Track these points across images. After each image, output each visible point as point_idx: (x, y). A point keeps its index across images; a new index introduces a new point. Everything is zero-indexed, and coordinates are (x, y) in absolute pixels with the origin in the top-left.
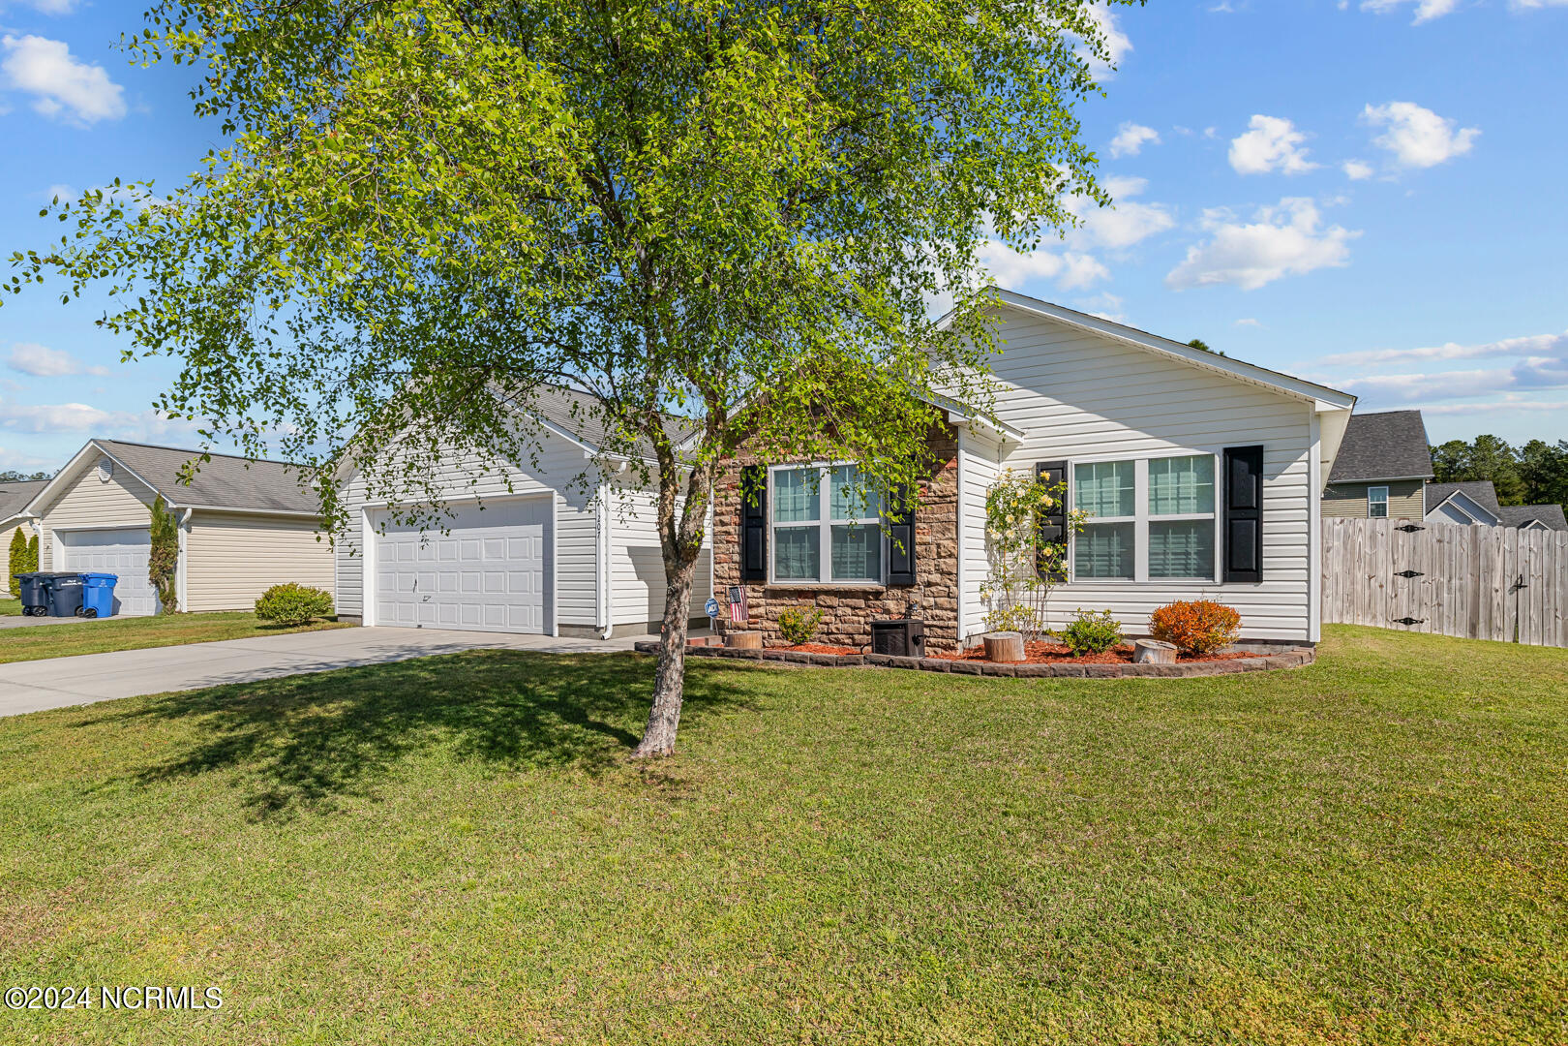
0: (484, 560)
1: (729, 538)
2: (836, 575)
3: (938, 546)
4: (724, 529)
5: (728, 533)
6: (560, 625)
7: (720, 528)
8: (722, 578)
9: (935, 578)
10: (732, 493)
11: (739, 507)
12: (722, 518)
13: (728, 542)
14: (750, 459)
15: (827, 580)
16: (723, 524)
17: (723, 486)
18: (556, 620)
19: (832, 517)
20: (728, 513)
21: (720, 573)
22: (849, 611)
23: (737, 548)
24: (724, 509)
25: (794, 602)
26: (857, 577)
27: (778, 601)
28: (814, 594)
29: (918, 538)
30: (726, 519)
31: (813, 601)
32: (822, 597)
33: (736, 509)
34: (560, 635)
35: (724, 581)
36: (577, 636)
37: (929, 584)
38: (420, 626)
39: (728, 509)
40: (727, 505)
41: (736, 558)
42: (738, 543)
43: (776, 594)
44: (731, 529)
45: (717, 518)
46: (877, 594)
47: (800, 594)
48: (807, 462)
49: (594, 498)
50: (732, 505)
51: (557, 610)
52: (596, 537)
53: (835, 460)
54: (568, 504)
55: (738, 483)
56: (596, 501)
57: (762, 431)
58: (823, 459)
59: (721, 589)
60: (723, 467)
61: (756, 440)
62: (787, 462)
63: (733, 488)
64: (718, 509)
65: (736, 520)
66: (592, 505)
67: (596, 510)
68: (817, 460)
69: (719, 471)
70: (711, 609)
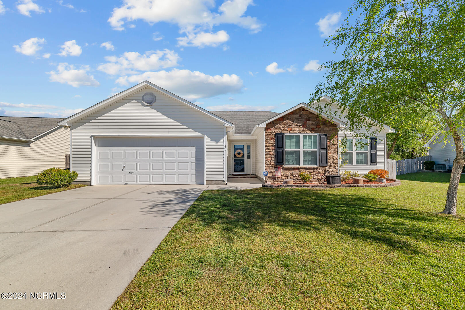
0: (165, 158)
1: (271, 153)
2: (304, 164)
3: (333, 157)
4: (269, 150)
5: (270, 152)
6: (207, 181)
7: (267, 150)
8: (268, 165)
9: (332, 164)
10: (271, 140)
11: (274, 144)
12: (268, 147)
13: (271, 154)
14: (278, 131)
15: (302, 165)
16: (268, 149)
17: (269, 138)
18: (206, 179)
19: (303, 149)
21: (268, 163)
22: (309, 173)
23: (273, 156)
24: (269, 145)
25: (292, 171)
26: (309, 164)
27: (287, 171)
28: (298, 169)
29: (328, 155)
30: (270, 148)
31: (298, 171)
32: (301, 170)
33: (273, 145)
34: (207, 184)
35: (269, 166)
36: (218, 184)
37: (331, 166)
38: (126, 184)
39: (270, 145)
40: (270, 144)
41: (273, 159)
42: (274, 155)
43: (286, 169)
44: (271, 150)
45: (267, 147)
46: (317, 169)
47: (294, 169)
48: (296, 133)
49: (223, 139)
50: (271, 144)
51: (206, 176)
52: (224, 152)
53: (304, 133)
54: (211, 140)
55: (274, 138)
56: (224, 140)
57: (282, 124)
58: (301, 133)
59: (268, 168)
60: (268, 133)
61: (280, 126)
62: (290, 133)
63: (272, 139)
64: (267, 145)
65: (273, 148)
66: (222, 141)
67: (224, 143)
68: (299, 133)
69: (267, 134)
70: (265, 174)
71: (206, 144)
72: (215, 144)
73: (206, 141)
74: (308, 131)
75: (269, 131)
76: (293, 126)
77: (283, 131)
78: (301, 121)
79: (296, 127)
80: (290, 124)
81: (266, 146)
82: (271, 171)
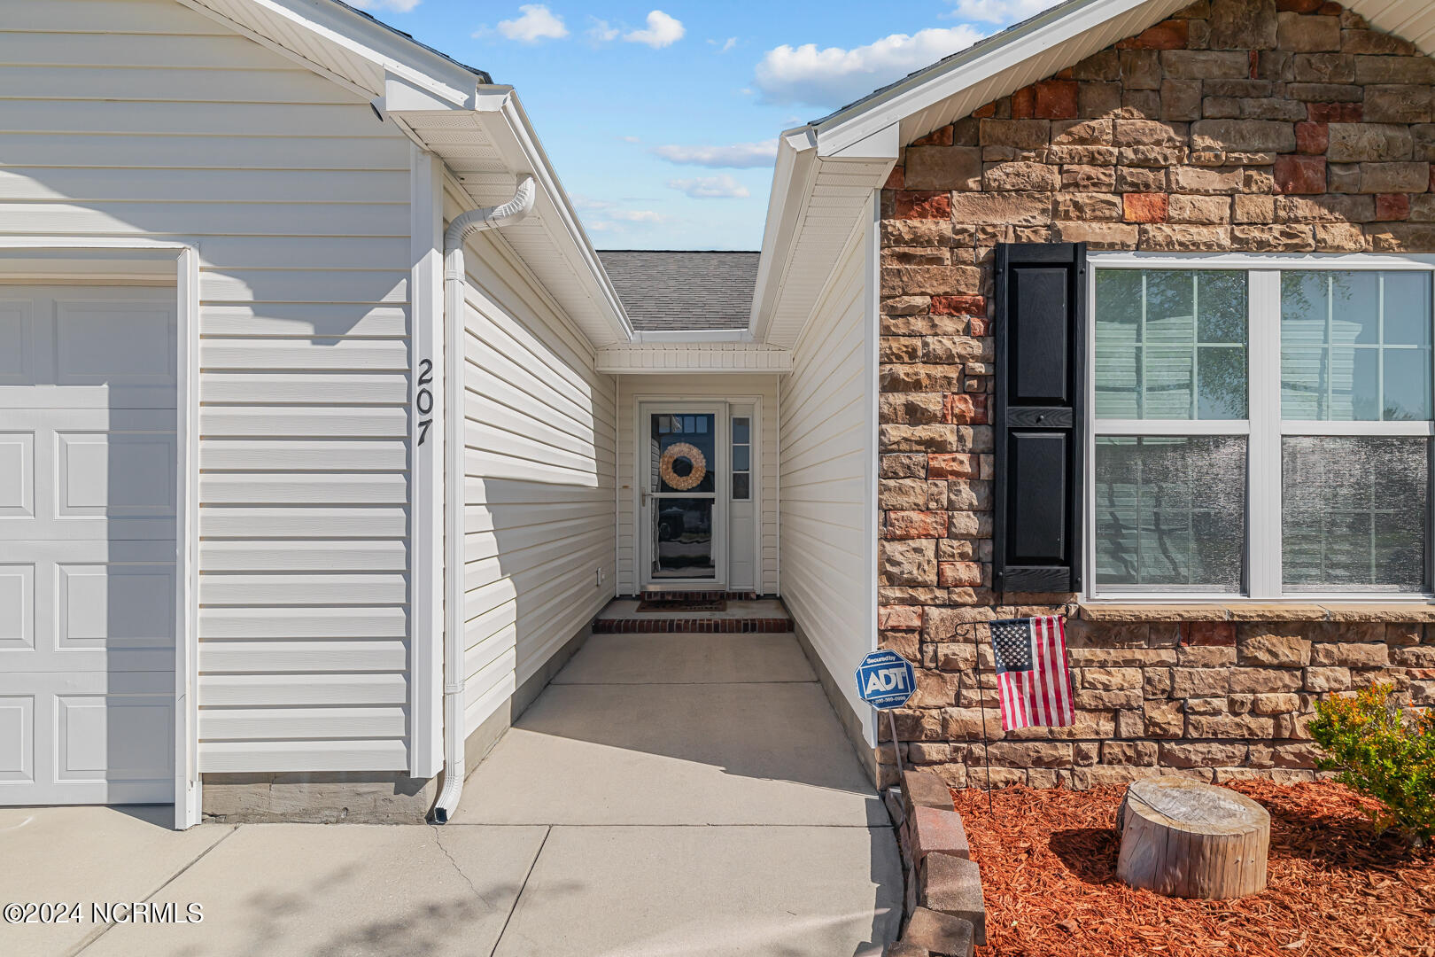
1: (940, 462)
2: (1293, 575)
4: (922, 432)
5: (937, 446)
6: (207, 779)
7: (896, 432)
8: (913, 584)
10: (947, 324)
11: (980, 368)
12: (917, 398)
13: (939, 473)
14: (1021, 223)
15: (1268, 589)
16: (915, 415)
17: (919, 301)
18: (193, 757)
19: (1293, 415)
20: (934, 384)
21: (909, 568)
22: (1345, 675)
23: (967, 495)
24: (922, 370)
25: (1168, 655)
26: (1330, 579)
27: (1114, 654)
28: (1236, 630)
30: (931, 401)
31: (1231, 651)
32: (1268, 640)
33: (964, 375)
34: (212, 816)
35: (922, 595)
39: (938, 371)
40: (931, 359)
41: (968, 523)
42: (973, 480)
43: (1108, 632)
44: (947, 432)
45: (899, 399)
47: (1190, 631)
48: (1211, 248)
49: (398, 294)
50: (949, 359)
52: (407, 441)
53: (1297, 249)
54: (262, 308)
55: (972, 294)
56: (407, 307)
57: (1060, 147)
58: (1263, 247)
59: (906, 616)
60: (917, 240)
61: (1037, 171)
62: (1144, 245)
63: (955, 309)
64: (901, 370)
65: (967, 407)
66: (382, 318)
67: (408, 340)
68: (1242, 246)
69: (901, 252)
70: (876, 683)
71: (194, 352)
72: (306, 353)
73: (193, 319)
74: (1341, 232)
75: (927, 226)
76: (1185, 176)
77: (1075, 230)
78: (1272, 117)
79: (1214, 180)
80: (1154, 153)
81: (891, 384)
82: (943, 650)
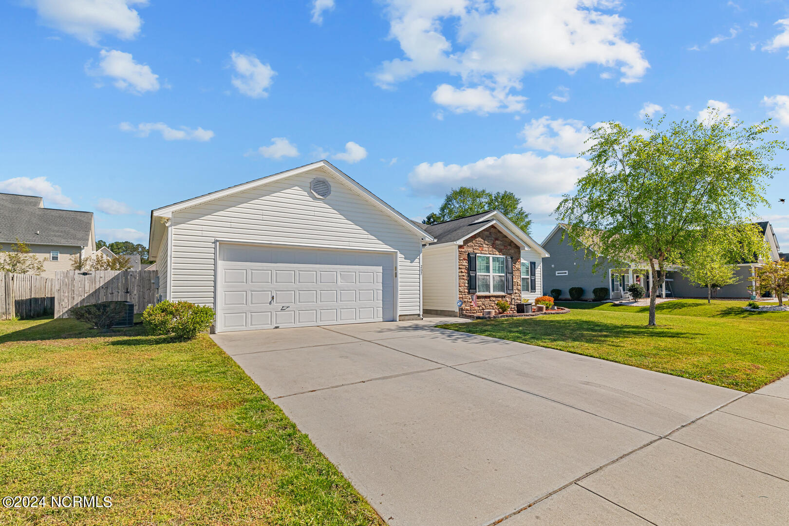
0: (339, 283)
2: (494, 291)
3: (517, 283)
4: (462, 274)
5: (463, 276)
6: (400, 316)
7: (460, 274)
8: (462, 292)
9: (517, 291)
10: (464, 262)
11: (467, 267)
13: (463, 279)
14: (470, 250)
15: (492, 293)
16: (462, 272)
17: (462, 259)
18: (398, 313)
19: (493, 273)
20: (464, 268)
21: (461, 290)
23: (466, 282)
25: (484, 300)
26: (498, 291)
27: (479, 300)
28: (489, 297)
29: (514, 280)
30: (463, 270)
31: (489, 299)
34: (399, 320)
36: (413, 320)
37: (516, 293)
38: (277, 327)
39: (463, 267)
40: (463, 266)
41: (467, 285)
42: (467, 280)
43: (479, 297)
44: (464, 274)
45: (460, 270)
46: (504, 297)
47: (486, 297)
48: (486, 254)
49: (418, 258)
50: (464, 266)
51: (399, 309)
52: (419, 275)
53: (494, 254)
54: (405, 258)
55: (466, 258)
56: (419, 259)
57: (474, 242)
58: (491, 254)
59: (461, 296)
60: (462, 252)
61: (472, 244)
62: (481, 253)
63: (465, 260)
64: (460, 267)
65: (466, 271)
66: (417, 260)
67: (419, 263)
68: (489, 254)
69: (460, 253)
70: (459, 304)
71: (399, 264)
72: (410, 264)
73: (399, 260)
74: (497, 253)
75: (463, 250)
76: (484, 245)
77: (476, 251)
78: (491, 240)
79: (487, 246)
80: (482, 243)
81: (460, 268)
82: (465, 300)
